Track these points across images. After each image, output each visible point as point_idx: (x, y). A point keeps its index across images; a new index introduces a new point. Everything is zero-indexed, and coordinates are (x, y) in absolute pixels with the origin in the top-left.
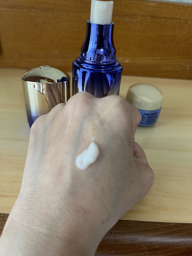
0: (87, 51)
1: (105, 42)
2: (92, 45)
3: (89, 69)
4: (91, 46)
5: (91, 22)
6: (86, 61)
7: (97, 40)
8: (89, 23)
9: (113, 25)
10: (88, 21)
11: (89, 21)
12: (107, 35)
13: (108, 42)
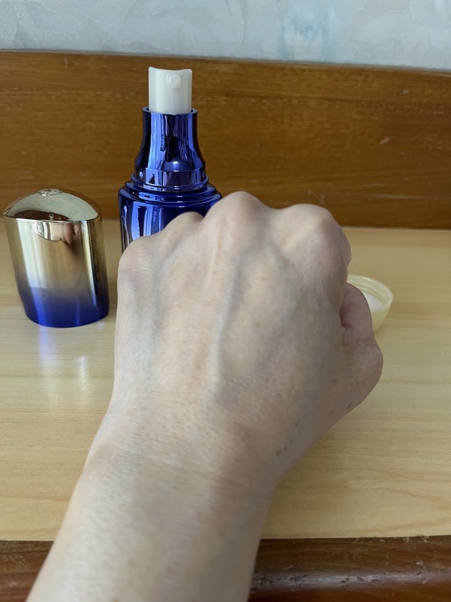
0: (147, 166)
1: (182, 148)
2: (156, 154)
3: (152, 203)
4: (154, 156)
5: (150, 110)
6: (145, 187)
7: (163, 143)
8: (147, 113)
9: (195, 116)
10: (145, 109)
11: (148, 109)
12: (184, 135)
13: (187, 147)
